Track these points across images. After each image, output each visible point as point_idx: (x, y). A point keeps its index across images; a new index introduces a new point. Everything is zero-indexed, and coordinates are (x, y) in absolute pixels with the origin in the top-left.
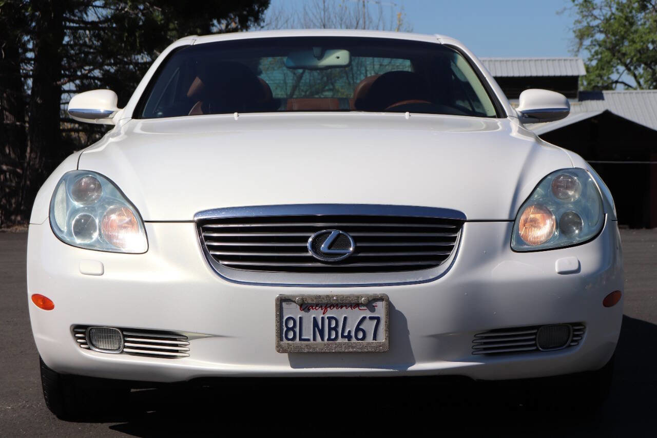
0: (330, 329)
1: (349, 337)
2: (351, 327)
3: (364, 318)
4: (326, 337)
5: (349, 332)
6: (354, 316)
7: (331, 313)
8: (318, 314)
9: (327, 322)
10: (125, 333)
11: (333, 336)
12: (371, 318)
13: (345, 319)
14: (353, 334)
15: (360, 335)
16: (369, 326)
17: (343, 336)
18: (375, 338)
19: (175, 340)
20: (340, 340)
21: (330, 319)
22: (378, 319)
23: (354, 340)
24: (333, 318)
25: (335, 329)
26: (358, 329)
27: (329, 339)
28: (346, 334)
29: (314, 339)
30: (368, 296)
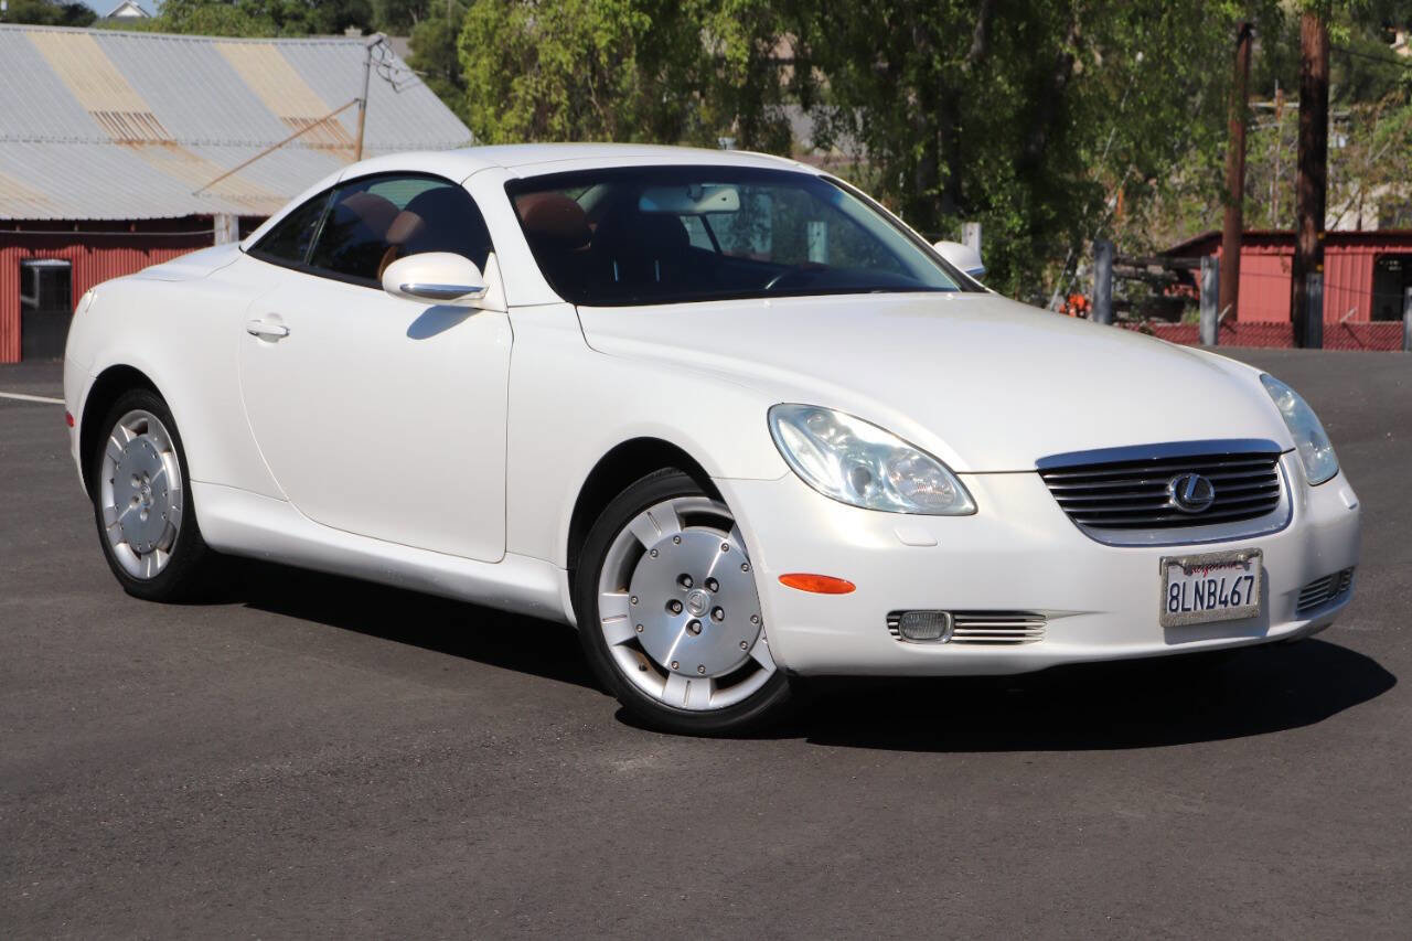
0: (1210, 594)
1: (1225, 603)
2: (1228, 591)
3: (1240, 578)
4: (1206, 604)
5: (1226, 597)
6: (1230, 576)
7: (1212, 575)
8: (1198, 577)
9: (1207, 585)
10: (957, 617)
11: (1212, 603)
12: (1246, 578)
13: (1224, 580)
14: (1229, 598)
15: (1236, 600)
16: (1243, 588)
17: (1221, 602)
18: (1248, 603)
19: (1024, 621)
20: (1218, 607)
21: (1210, 582)
22: (1252, 578)
23: (1230, 605)
24: (1213, 581)
25: (1214, 594)
26: (1234, 592)
27: (1209, 607)
28: (1223, 599)
29: (1195, 608)
30: (1245, 551)
